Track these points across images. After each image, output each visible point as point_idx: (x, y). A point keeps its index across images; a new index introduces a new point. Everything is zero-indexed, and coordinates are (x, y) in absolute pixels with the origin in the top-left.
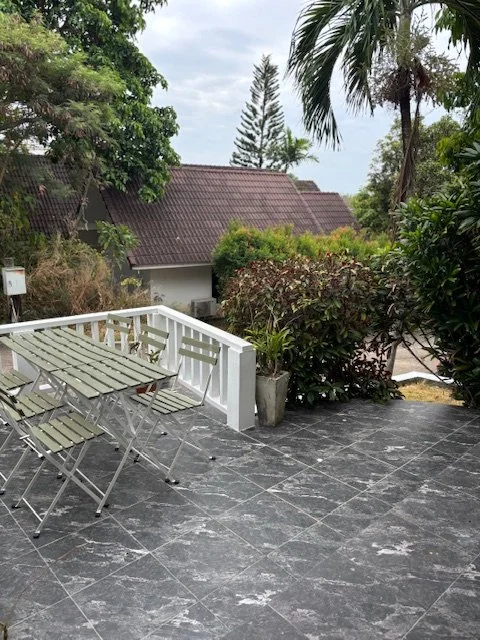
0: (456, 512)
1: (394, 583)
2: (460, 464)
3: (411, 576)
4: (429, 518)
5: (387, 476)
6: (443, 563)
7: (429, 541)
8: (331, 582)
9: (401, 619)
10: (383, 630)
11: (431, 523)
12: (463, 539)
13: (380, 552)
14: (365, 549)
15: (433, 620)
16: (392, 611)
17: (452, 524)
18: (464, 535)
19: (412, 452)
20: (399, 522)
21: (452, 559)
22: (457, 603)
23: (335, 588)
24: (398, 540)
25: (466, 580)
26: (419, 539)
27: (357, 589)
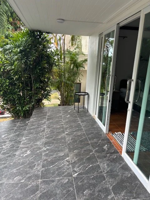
0: (34, 140)
1: (32, 159)
2: (27, 130)
3: (34, 156)
4: (29, 144)
5: (7, 143)
6: (38, 150)
7: (33, 148)
8: (18, 168)
9: (38, 165)
10: (36, 169)
11: (30, 144)
12: (39, 144)
13: (24, 156)
14: (20, 157)
15: (44, 161)
16: (36, 164)
17: (35, 142)
18: (38, 143)
19: (10, 134)
20: (23, 148)
21: (40, 148)
22: (46, 155)
23: (19, 169)
24: (26, 151)
25: (45, 150)
26: (30, 149)
27: (25, 166)
